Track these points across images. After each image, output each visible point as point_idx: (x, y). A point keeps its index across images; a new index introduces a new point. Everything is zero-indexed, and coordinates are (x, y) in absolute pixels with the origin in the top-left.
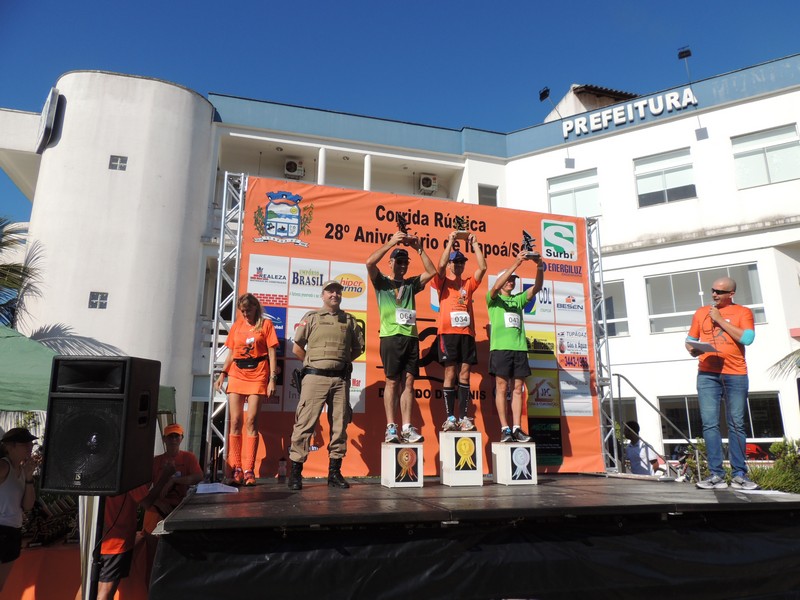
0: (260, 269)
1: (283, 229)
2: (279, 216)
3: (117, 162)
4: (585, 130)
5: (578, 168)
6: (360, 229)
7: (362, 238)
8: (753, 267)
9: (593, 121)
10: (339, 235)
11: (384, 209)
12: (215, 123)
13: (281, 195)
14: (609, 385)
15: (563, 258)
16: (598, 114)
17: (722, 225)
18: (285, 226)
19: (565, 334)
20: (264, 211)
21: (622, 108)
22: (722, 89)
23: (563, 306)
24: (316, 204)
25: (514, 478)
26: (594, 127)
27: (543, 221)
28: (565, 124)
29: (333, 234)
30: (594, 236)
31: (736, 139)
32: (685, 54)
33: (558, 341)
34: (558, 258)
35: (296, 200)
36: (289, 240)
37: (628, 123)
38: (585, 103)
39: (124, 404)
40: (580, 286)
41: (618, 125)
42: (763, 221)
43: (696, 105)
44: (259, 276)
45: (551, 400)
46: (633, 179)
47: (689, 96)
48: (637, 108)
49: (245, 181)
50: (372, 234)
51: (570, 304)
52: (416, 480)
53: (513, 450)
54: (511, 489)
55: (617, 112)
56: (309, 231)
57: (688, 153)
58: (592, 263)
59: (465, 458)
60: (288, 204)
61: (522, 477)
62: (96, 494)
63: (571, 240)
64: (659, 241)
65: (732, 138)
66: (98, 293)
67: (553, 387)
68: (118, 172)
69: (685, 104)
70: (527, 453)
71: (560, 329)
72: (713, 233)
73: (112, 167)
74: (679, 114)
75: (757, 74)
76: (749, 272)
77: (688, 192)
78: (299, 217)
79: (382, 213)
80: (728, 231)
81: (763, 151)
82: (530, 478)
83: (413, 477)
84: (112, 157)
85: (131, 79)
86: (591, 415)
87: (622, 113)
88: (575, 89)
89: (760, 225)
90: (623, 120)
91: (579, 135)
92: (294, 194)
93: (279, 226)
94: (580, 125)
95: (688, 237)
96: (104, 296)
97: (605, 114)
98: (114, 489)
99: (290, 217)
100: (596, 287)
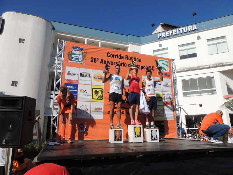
0: (69, 72)
1: (77, 59)
2: (76, 54)
3: (21, 41)
4: (164, 36)
5: (162, 47)
6: (102, 59)
7: (102, 62)
8: (213, 77)
9: (167, 34)
10: (95, 61)
11: (109, 54)
12: (53, 30)
13: (76, 47)
14: (178, 111)
15: (165, 71)
16: (168, 32)
17: (204, 65)
18: (78, 58)
19: (166, 94)
20: (71, 52)
21: (175, 30)
22: (205, 25)
23: (165, 86)
24: (88, 51)
25: (152, 140)
26: (167, 35)
27: (159, 59)
28: (159, 34)
29: (93, 61)
30: (173, 65)
31: (208, 40)
32: (194, 14)
33: (163, 96)
34: (163, 71)
35: (81, 50)
36: (79, 62)
37: (177, 35)
38: (164, 29)
39: (23, 113)
40: (170, 80)
41: (174, 35)
42: (216, 64)
43: (197, 30)
44: (69, 73)
45: (161, 115)
46: (178, 51)
47: (195, 27)
48: (180, 30)
49: (65, 43)
50: (106, 61)
51: (167, 85)
52: (121, 141)
53: (152, 131)
54: (151, 143)
55: (174, 31)
56: (85, 59)
57: (195, 44)
58: (173, 73)
59: (138, 133)
60: (79, 51)
61: (155, 139)
62: (11, 147)
63: (167, 65)
64: (186, 70)
65: (207, 40)
66: (14, 82)
67: (162, 111)
68: (22, 44)
69: (194, 29)
70: (156, 131)
71: (164, 93)
72: (202, 67)
73: (20, 42)
74: (192, 32)
75: (215, 21)
76: (212, 79)
77: (194, 55)
78: (82, 55)
79: (109, 55)
80: (206, 67)
81: (216, 44)
82: (157, 140)
83: (120, 140)
84: (20, 39)
85: (26, 15)
86: (173, 120)
87: (176, 32)
88: (161, 25)
89: (215, 65)
90: (176, 34)
91: (163, 38)
92: (81, 48)
93: (76, 58)
94: (163, 35)
95: (194, 68)
96: (17, 83)
97: (170, 32)
98: (18, 145)
99: (79, 55)
100: (174, 80)
